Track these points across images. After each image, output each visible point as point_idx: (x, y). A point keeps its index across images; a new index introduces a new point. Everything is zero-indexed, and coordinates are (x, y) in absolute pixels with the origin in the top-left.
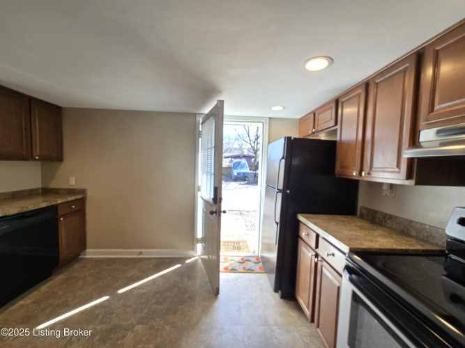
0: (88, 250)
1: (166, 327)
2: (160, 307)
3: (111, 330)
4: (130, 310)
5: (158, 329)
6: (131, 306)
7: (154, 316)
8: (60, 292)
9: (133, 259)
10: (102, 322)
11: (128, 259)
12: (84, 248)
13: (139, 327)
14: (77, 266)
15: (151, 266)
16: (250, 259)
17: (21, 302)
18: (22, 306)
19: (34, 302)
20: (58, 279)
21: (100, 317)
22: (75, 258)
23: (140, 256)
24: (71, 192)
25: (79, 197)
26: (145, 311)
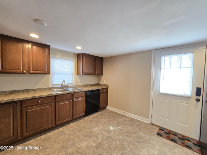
0: (108, 106)
1: (128, 148)
2: (128, 139)
3: (109, 137)
4: (116, 133)
5: (124, 147)
6: (117, 132)
7: (124, 141)
8: (99, 117)
9: (122, 115)
10: (107, 133)
11: (120, 114)
12: (107, 105)
13: (118, 142)
14: (105, 111)
15: (128, 120)
16: (191, 140)
17: (91, 116)
18: (91, 117)
19: (93, 118)
20: (99, 113)
21: (107, 131)
22: (104, 108)
23: (124, 114)
24: (104, 85)
25: (106, 87)
26: (121, 137)
